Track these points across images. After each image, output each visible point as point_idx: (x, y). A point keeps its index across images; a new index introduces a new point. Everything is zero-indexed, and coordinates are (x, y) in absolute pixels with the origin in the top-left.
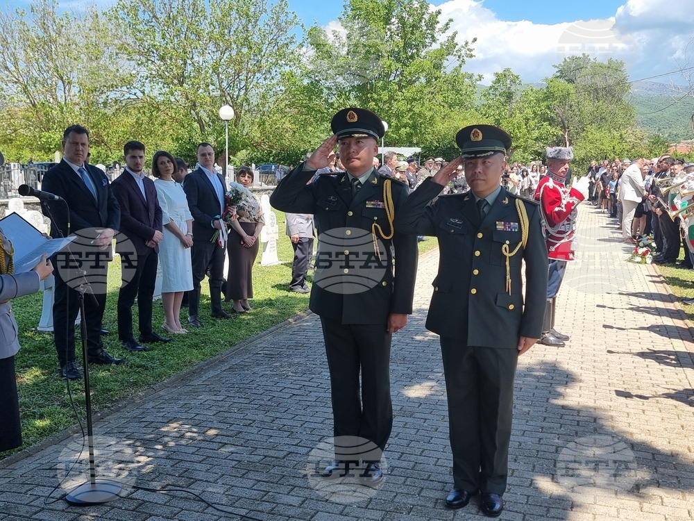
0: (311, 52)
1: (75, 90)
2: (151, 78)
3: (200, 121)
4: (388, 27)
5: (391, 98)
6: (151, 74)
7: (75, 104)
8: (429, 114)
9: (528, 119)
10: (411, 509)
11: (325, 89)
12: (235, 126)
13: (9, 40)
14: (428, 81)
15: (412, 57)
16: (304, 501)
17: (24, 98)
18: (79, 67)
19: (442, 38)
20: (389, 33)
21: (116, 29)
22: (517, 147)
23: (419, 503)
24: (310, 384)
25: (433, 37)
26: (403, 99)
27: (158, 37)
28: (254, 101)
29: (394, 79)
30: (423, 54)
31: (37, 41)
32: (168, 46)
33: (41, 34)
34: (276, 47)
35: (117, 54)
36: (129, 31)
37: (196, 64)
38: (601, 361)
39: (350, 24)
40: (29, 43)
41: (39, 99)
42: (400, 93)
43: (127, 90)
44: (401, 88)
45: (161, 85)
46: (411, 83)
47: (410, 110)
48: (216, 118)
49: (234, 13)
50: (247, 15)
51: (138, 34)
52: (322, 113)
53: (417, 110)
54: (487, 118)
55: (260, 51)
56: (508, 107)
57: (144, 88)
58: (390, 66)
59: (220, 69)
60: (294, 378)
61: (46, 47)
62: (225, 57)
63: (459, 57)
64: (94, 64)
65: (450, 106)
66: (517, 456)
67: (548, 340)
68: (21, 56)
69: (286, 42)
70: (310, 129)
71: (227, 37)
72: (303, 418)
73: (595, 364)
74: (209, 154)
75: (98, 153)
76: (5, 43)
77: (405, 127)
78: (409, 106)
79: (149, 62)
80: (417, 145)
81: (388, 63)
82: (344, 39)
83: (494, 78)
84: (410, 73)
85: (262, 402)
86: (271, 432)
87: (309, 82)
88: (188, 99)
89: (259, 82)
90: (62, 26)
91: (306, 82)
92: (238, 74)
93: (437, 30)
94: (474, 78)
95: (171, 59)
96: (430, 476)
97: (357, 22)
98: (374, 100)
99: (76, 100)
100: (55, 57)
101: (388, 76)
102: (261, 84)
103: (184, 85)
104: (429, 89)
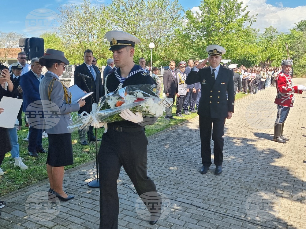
0: (187, 21)
1: (95, 37)
3: (142, 49)
4: (219, 9)
5: (219, 39)
6: (124, 31)
7: (96, 42)
8: (235, 46)
9: (280, 48)
10: (214, 200)
11: (192, 36)
12: (155, 51)
13: (73, 18)
14: (236, 32)
15: (229, 22)
16: (173, 194)
17: (77, 40)
18: (97, 28)
19: (243, 14)
20: (219, 12)
21: (112, 13)
23: (218, 198)
24: (178, 151)
25: (239, 13)
26: (224, 40)
27: (127, 16)
28: (163, 41)
29: (221, 31)
30: (234, 20)
31: (82, 18)
32: (131, 19)
33: (84, 15)
34: (173, 19)
35: (111, 23)
36: (116, 14)
37: (141, 27)
38: (302, 150)
39: (203, 9)
40: (80, 19)
41: (83, 40)
42: (223, 37)
44: (224, 35)
46: (228, 33)
47: (227, 44)
48: (148, 48)
49: (157, 6)
50: (162, 6)
51: (119, 15)
52: (190, 45)
53: (230, 44)
55: (166, 20)
56: (271, 42)
58: (219, 26)
59: (150, 28)
60: (172, 149)
61: (86, 21)
62: (152, 23)
63: (250, 22)
64: (103, 27)
65: (245, 42)
66: (260, 184)
67: (279, 140)
68: (76, 24)
69: (177, 17)
70: (185, 52)
71: (153, 16)
72: (175, 164)
73: (299, 151)
74: (144, 62)
75: (103, 61)
76: (71, 19)
78: (227, 42)
79: (124, 26)
80: (230, 58)
81: (218, 24)
82: (200, 15)
83: (265, 30)
84: (228, 29)
85: (159, 157)
86: (162, 168)
87: (185, 33)
89: (165, 33)
90: (92, 12)
91: (184, 33)
92: (157, 30)
93: (241, 10)
94: (256, 31)
95: (131, 25)
96: (223, 189)
97: (206, 8)
98: (212, 40)
99: (96, 41)
100: (89, 24)
101: (218, 30)
103: (136, 35)
104: (236, 35)
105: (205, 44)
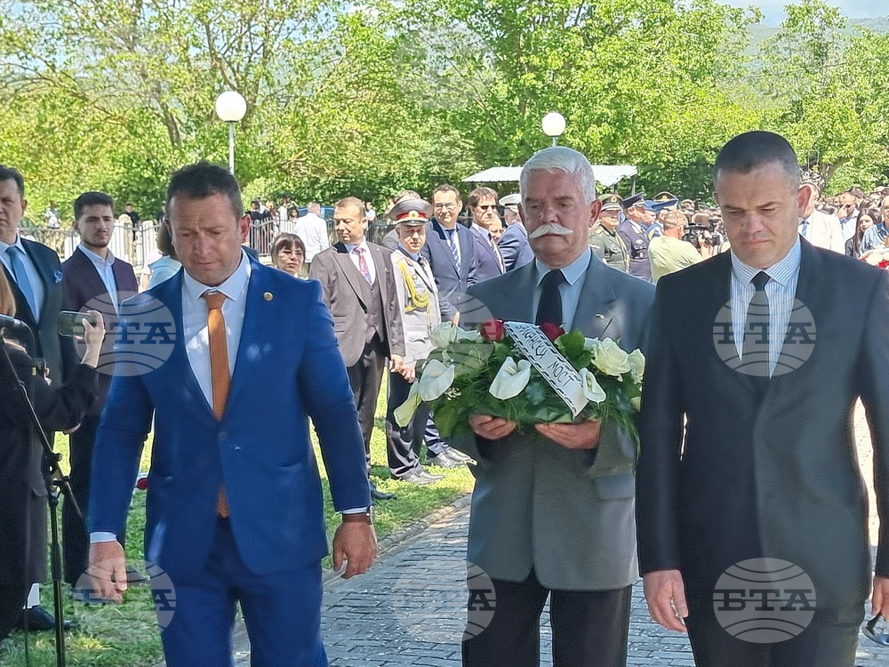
2: (68, 34)
3: (169, 121)
5: (570, 63)
6: (68, 28)
8: (649, 95)
9: (862, 100)
11: (429, 49)
12: (245, 130)
14: (648, 27)
22: (841, 160)
26: (593, 66)
28: (283, 76)
29: (576, 24)
37: (162, 6)
42: (588, 54)
43: (20, 63)
44: (590, 42)
45: (88, 49)
46: (611, 30)
47: (612, 86)
52: (426, 98)
53: (623, 87)
54: (774, 98)
56: (818, 76)
57: (52, 56)
59: (211, 13)
65: (694, 78)
77: (599, 123)
78: (608, 80)
79: (65, 3)
80: (627, 158)
84: (608, 12)
87: (398, 34)
88: (144, 76)
89: (291, 36)
91: (391, 33)
92: (247, 21)
94: (744, 17)
98: (534, 69)
101: (562, 18)
102: (297, 42)
103: (138, 48)
104: (649, 45)
105: (502, 90)
